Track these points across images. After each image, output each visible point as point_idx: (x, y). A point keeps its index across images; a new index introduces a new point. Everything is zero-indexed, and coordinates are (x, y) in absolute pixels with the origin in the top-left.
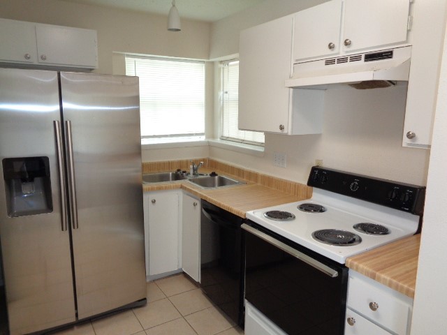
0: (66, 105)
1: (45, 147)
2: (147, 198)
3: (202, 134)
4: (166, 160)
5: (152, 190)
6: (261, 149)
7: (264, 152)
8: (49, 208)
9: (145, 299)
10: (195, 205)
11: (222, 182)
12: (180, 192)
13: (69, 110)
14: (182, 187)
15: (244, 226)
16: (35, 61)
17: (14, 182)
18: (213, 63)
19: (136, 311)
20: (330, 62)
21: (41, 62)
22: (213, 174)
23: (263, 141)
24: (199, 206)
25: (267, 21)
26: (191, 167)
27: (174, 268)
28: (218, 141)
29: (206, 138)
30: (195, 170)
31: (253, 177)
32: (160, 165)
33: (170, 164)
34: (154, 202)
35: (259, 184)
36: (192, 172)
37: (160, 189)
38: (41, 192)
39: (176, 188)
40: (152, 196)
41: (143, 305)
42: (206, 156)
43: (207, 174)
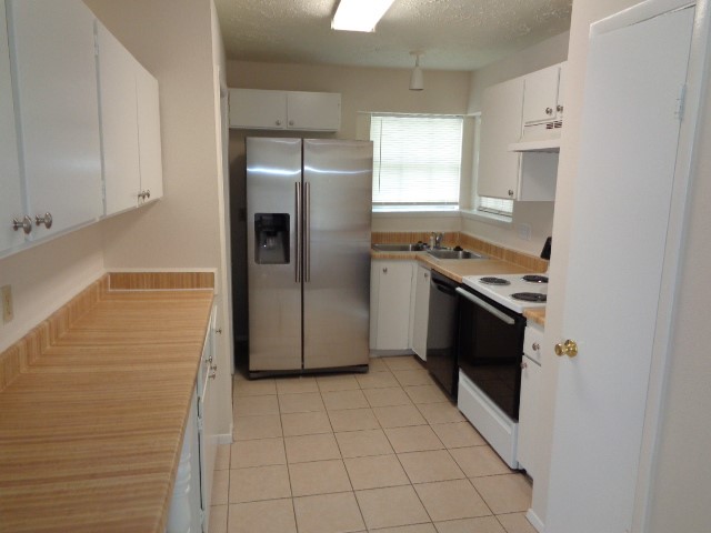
0: (306, 168)
1: (287, 206)
2: (377, 267)
3: (456, 204)
4: (408, 231)
5: (384, 258)
6: (509, 220)
7: (512, 223)
8: (287, 260)
9: (367, 365)
10: (426, 275)
11: (467, 256)
12: (415, 265)
13: (310, 173)
14: (417, 258)
15: (459, 289)
16: (284, 127)
17: (262, 235)
18: (474, 118)
19: (357, 375)
20: (549, 127)
21: (290, 128)
22: (458, 249)
23: (511, 211)
24: (429, 278)
25: (514, 77)
26: (432, 238)
27: (402, 346)
28: (475, 212)
29: (461, 208)
30: (437, 242)
31: (498, 251)
32: (400, 236)
33: (412, 236)
34: (385, 271)
35: (504, 260)
36: (432, 244)
37: (392, 258)
38: (281, 245)
39: (410, 258)
40: (384, 265)
41: (364, 372)
42: (457, 229)
43: (450, 248)
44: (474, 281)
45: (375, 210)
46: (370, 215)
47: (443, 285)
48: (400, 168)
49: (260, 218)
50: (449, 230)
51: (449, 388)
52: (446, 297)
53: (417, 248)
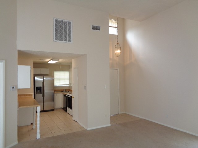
1: (41, 85)
8: (41, 93)
9: (54, 109)
10: (63, 95)
12: (61, 94)
21: (41, 74)
22: (68, 91)
26: (64, 90)
29: (69, 85)
32: (59, 90)
33: (61, 90)
37: (58, 93)
38: (40, 91)
40: (56, 94)
41: (53, 111)
42: (69, 89)
43: (67, 91)
44: (68, 94)
45: (55, 86)
46: (54, 87)
47: (65, 96)
48: (59, 79)
49: (37, 87)
50: (67, 89)
51: (66, 110)
52: (66, 97)
53: (62, 92)
